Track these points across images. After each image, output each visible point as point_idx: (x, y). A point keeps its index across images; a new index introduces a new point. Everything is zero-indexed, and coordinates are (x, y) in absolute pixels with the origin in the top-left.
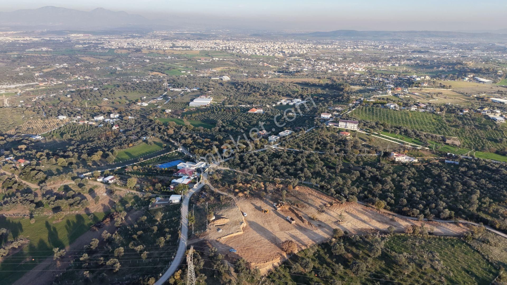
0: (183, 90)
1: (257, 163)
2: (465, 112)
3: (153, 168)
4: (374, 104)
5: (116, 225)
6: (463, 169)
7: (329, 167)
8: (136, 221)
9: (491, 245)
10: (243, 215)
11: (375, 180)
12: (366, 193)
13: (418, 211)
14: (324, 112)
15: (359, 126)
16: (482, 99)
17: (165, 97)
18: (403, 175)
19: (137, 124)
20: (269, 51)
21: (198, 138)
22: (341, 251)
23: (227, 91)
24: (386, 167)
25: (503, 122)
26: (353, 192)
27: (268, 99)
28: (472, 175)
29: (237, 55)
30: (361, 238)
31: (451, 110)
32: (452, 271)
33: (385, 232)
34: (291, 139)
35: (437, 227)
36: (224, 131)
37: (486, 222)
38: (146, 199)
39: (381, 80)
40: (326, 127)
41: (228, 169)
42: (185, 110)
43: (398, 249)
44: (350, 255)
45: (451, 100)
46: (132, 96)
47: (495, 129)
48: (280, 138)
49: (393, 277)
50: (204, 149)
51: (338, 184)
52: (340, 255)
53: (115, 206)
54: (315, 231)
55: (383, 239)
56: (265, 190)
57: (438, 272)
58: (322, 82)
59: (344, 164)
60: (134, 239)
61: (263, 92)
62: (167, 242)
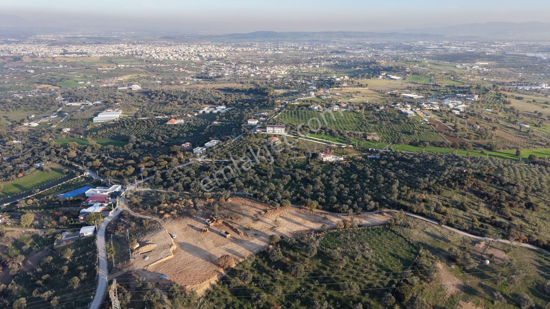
0: (83, 104)
1: (183, 179)
2: (381, 108)
3: (53, 200)
4: (299, 106)
5: (11, 273)
6: (383, 162)
7: (260, 175)
8: (39, 264)
9: (411, 228)
10: (172, 237)
11: (306, 181)
12: (298, 195)
13: (347, 206)
14: (251, 118)
15: (286, 130)
16: (395, 95)
17: (61, 114)
18: (332, 174)
19: (26, 149)
20: (184, 55)
21: (108, 159)
22: (279, 256)
23: (138, 101)
24: (315, 168)
25: (414, 115)
26: (286, 197)
27: (189, 107)
28: (391, 167)
29: (146, 61)
30: (297, 240)
31: (369, 108)
32: (381, 257)
33: (319, 231)
34: (219, 150)
35: (365, 219)
36: (139, 147)
37: (405, 209)
38: (49, 237)
39: (304, 82)
40: (254, 134)
41: (149, 189)
42: (89, 128)
43: (332, 245)
44: (288, 259)
45: (368, 98)
46: (15, 115)
47: (407, 123)
48: (206, 150)
49: (330, 273)
50: (117, 170)
51: (271, 190)
52: (279, 261)
53: (8, 251)
54: (251, 241)
55: (318, 238)
56: (195, 207)
57: (369, 260)
58: (245, 87)
59: (275, 170)
60: (39, 286)
61: (182, 101)
62: (82, 282)
